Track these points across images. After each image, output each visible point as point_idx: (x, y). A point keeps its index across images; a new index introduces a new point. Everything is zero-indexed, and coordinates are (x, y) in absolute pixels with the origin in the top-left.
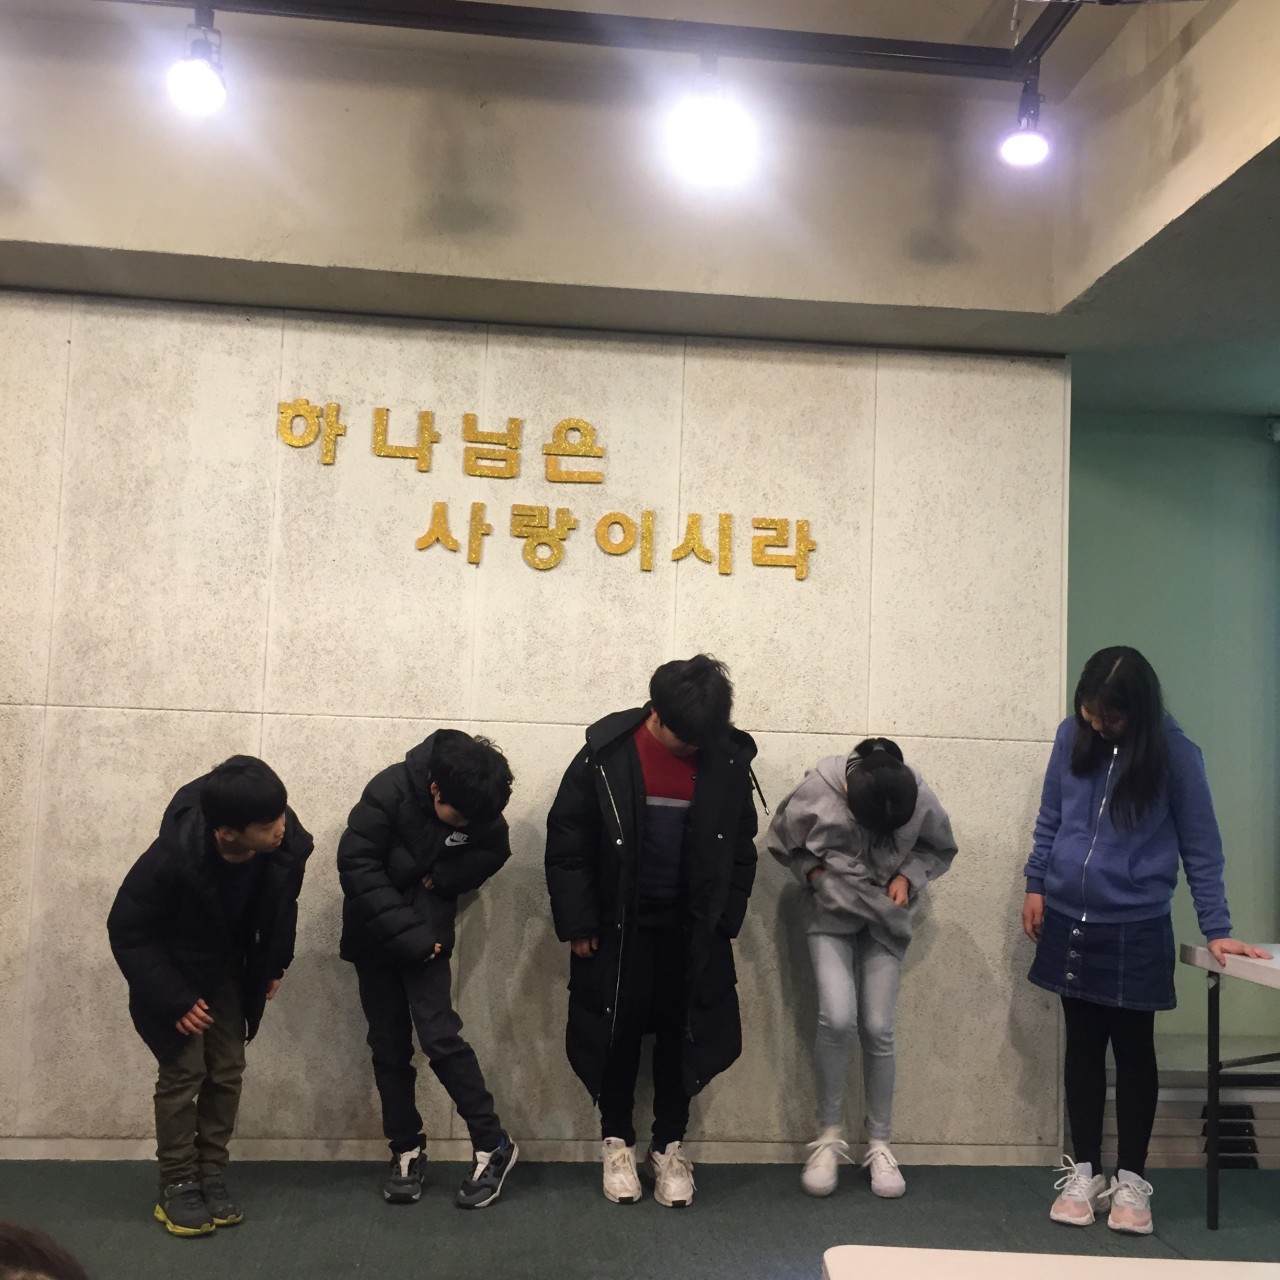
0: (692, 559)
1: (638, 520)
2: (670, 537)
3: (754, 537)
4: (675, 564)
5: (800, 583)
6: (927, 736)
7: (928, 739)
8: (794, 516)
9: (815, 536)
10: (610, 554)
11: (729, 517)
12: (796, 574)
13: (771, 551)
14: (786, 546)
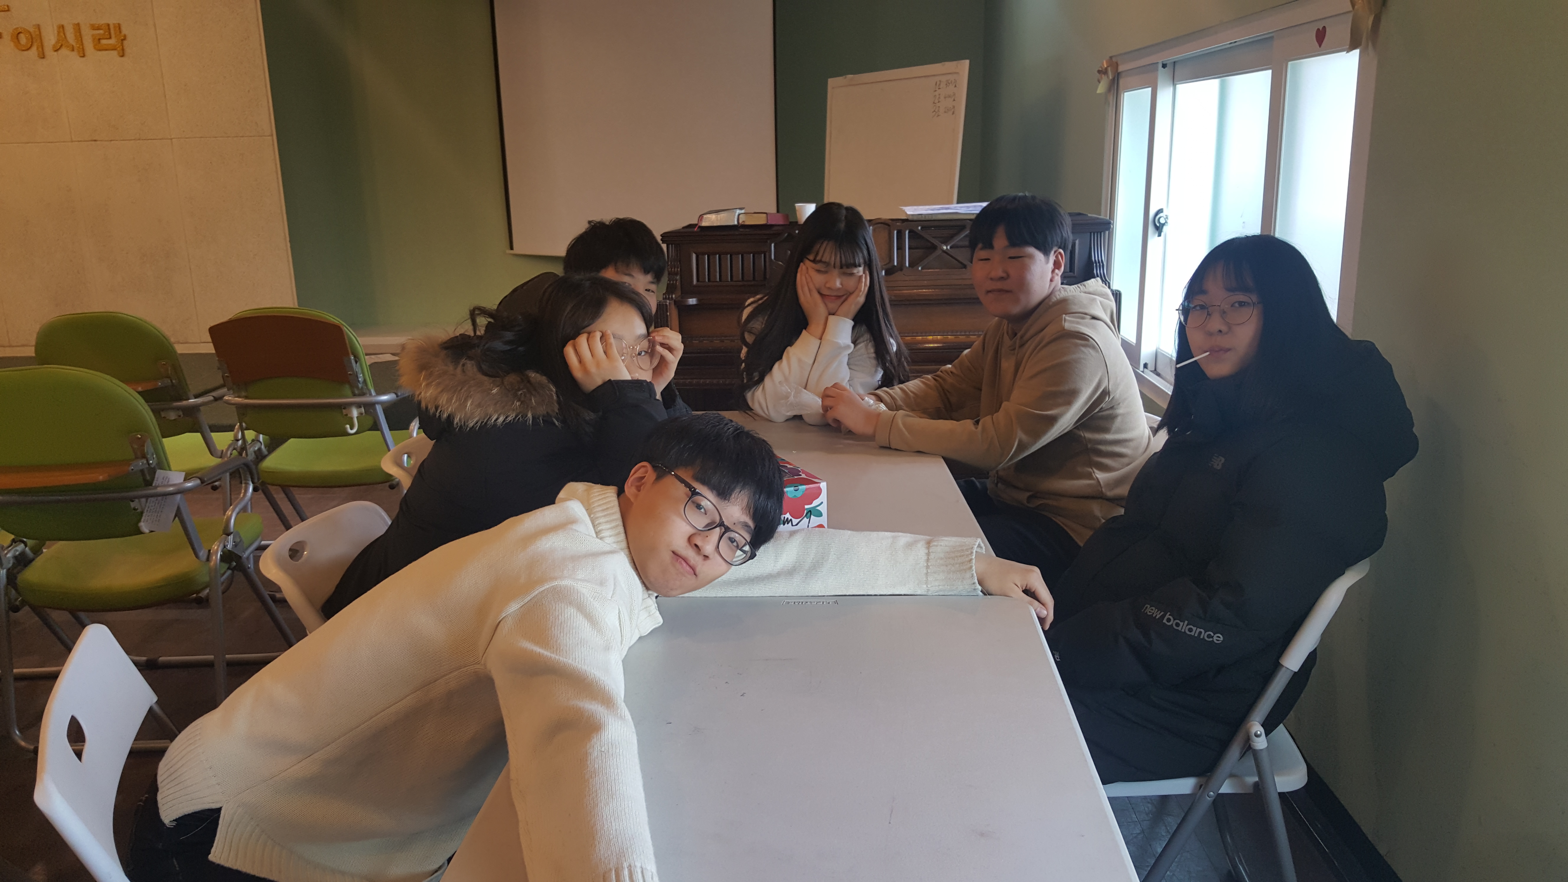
0: (64, 51)
1: (32, 30)
2: (50, 38)
3: (93, 35)
4: (55, 53)
5: (122, 58)
6: (201, 137)
7: (202, 139)
8: (112, 21)
9: (125, 31)
10: (23, 50)
11: (78, 24)
12: (119, 53)
13: (104, 42)
14: (110, 38)
